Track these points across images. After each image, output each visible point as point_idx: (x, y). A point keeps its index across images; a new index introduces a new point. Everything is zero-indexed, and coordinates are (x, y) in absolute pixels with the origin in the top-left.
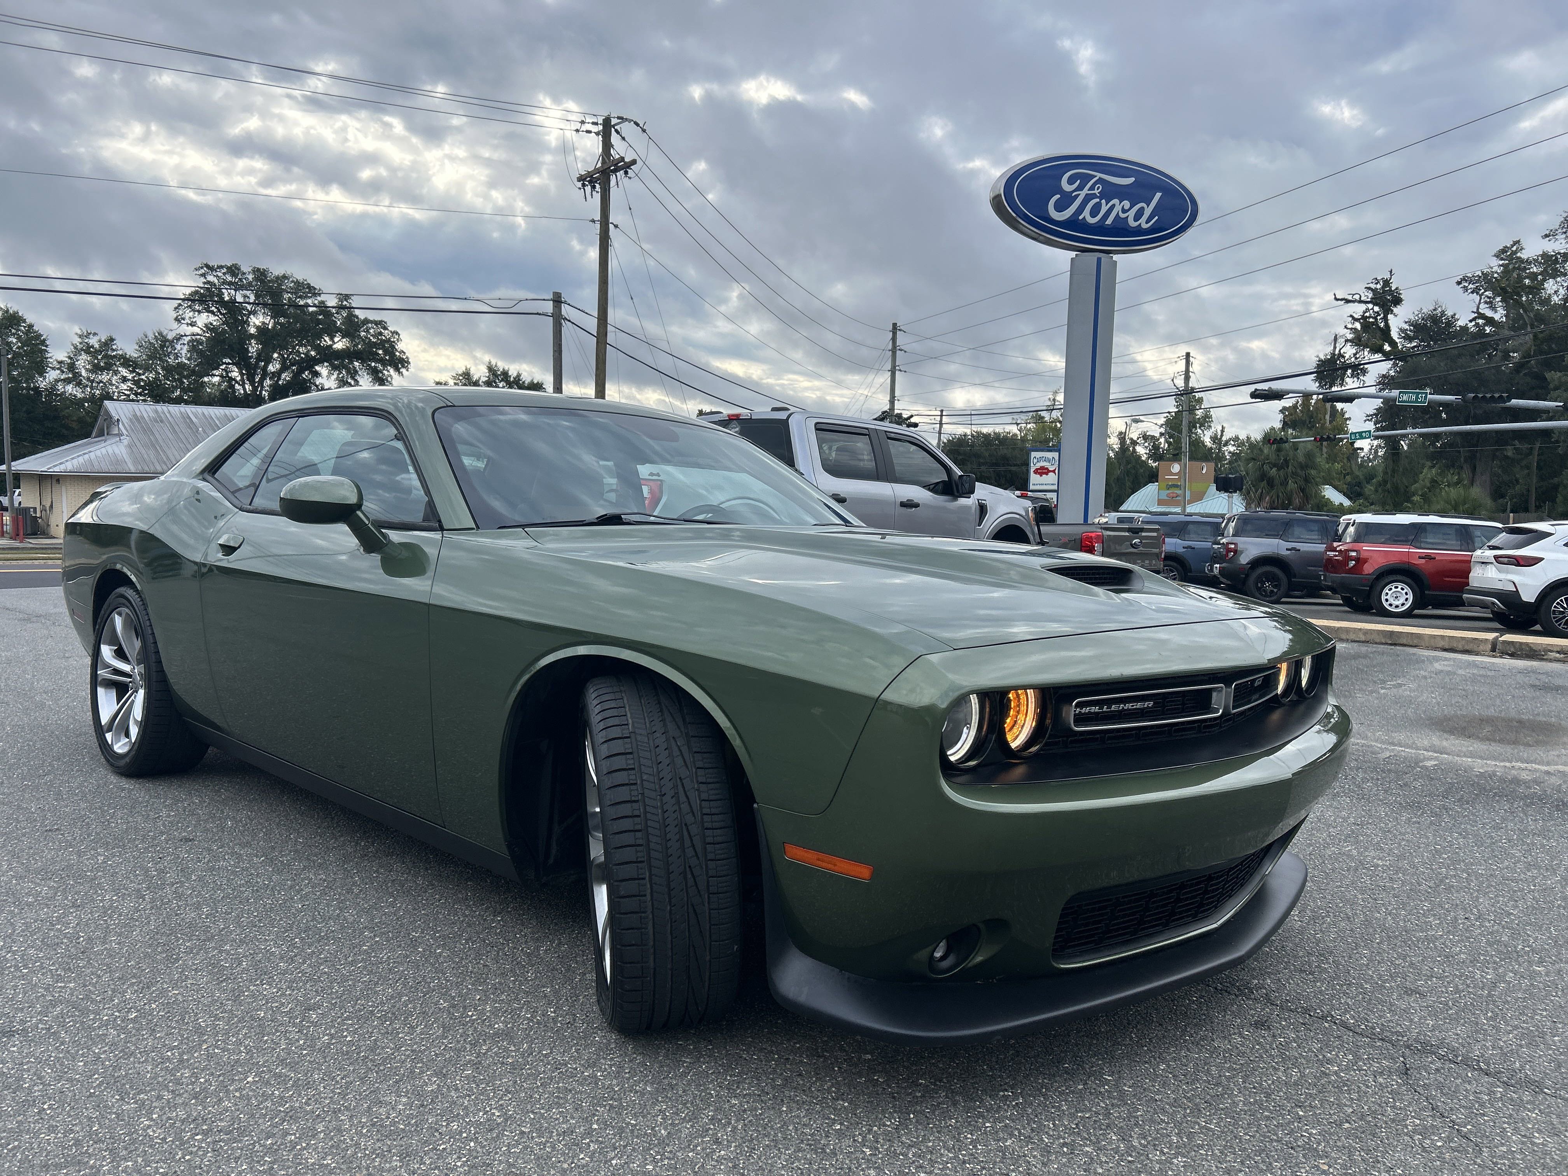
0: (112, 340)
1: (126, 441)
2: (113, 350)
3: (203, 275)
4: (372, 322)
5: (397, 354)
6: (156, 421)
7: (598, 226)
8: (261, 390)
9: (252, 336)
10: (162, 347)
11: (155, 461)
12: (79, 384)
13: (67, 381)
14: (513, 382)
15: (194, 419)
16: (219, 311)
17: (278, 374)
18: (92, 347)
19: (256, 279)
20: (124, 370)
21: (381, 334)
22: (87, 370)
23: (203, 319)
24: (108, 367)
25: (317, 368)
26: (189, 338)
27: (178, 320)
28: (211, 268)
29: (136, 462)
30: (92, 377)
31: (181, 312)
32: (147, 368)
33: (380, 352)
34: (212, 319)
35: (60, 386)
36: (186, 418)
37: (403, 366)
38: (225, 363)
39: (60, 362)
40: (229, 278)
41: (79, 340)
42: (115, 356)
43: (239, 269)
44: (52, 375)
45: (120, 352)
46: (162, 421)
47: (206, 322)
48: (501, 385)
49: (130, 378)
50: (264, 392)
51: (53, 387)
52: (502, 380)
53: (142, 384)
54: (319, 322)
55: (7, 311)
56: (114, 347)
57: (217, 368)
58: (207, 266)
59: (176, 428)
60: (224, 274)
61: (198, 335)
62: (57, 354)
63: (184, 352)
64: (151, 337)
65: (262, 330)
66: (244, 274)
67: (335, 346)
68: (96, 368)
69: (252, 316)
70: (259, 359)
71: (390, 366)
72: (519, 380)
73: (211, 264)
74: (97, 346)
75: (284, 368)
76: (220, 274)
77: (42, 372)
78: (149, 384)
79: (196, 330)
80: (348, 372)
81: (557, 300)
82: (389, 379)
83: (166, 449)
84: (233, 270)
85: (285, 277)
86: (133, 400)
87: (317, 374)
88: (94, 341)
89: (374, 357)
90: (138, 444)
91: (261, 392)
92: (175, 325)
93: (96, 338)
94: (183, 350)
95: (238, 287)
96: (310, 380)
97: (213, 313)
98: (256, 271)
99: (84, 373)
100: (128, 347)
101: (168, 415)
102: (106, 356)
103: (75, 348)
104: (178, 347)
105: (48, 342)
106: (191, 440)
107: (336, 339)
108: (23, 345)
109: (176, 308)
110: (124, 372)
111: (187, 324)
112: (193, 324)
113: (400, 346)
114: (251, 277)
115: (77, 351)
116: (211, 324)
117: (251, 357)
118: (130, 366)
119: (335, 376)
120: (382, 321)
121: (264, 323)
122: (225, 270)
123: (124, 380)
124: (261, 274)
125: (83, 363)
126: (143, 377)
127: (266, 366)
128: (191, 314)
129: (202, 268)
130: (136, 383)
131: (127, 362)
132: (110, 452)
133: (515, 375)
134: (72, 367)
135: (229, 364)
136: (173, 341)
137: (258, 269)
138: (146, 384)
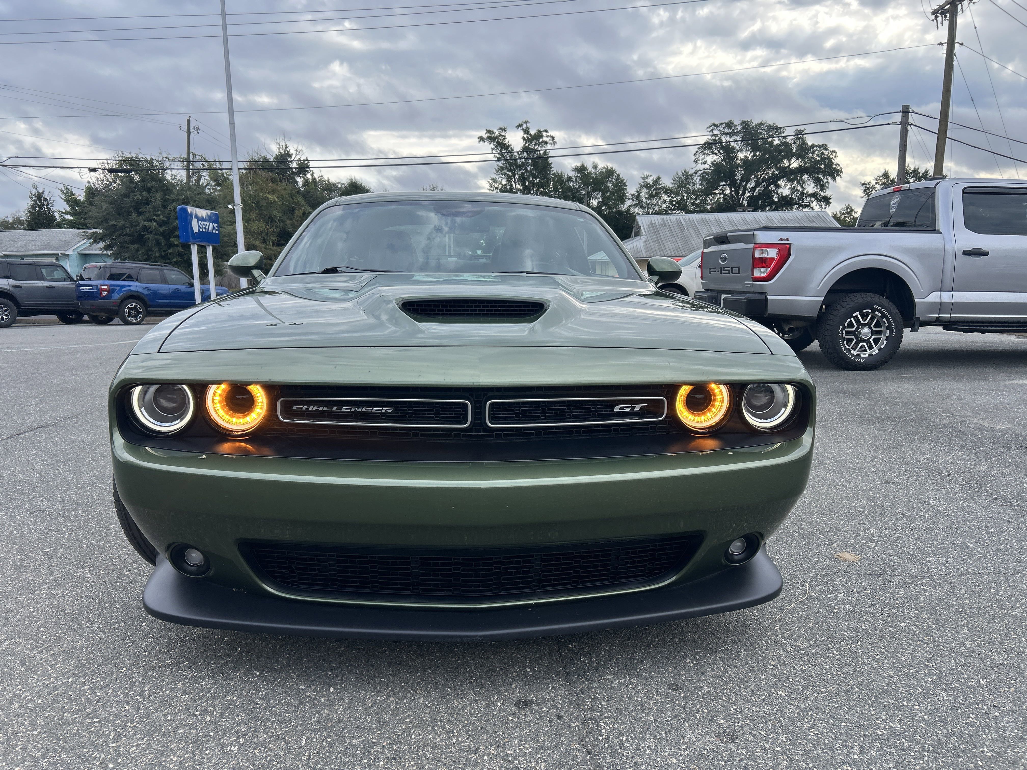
0: (659, 178)
1: (644, 238)
2: (660, 184)
3: (712, 131)
4: (817, 146)
5: (834, 166)
6: (662, 225)
7: (945, 47)
8: (743, 200)
9: (738, 165)
10: (686, 179)
11: (657, 250)
12: (641, 207)
13: (636, 205)
14: (922, 177)
15: (683, 222)
16: (719, 152)
17: (753, 189)
18: (649, 184)
19: (744, 128)
20: (665, 196)
21: (823, 154)
22: (646, 198)
23: (710, 159)
24: (657, 195)
25: (779, 182)
26: (702, 172)
27: (696, 162)
28: (716, 126)
29: (647, 251)
30: (648, 202)
31: (697, 156)
32: (677, 194)
33: (823, 166)
34: (715, 157)
35: (632, 209)
36: (679, 222)
37: (838, 175)
38: (722, 185)
39: (632, 195)
40: (726, 130)
41: (643, 181)
42: (660, 188)
43: (732, 123)
44: (628, 203)
45: (663, 185)
46: (665, 225)
47: (712, 160)
48: (912, 180)
49: (668, 200)
50: (744, 202)
51: (628, 210)
52: (913, 176)
53: (674, 203)
54: (781, 151)
55: (607, 169)
56: (660, 182)
57: (717, 189)
58: (714, 125)
59: (672, 228)
60: (724, 128)
61: (707, 169)
62: (631, 190)
63: (698, 181)
64: (680, 173)
65: (745, 160)
66: (736, 126)
67: (791, 167)
68: (651, 196)
69: (739, 153)
70: (742, 181)
71: (829, 175)
72: (927, 175)
73: (716, 123)
74: (651, 183)
75: (758, 184)
76: (721, 129)
77: (623, 201)
78: (679, 203)
79: (707, 166)
80: (798, 182)
81: (906, 111)
82: (827, 185)
83: (664, 242)
84: (729, 125)
85: (761, 124)
86: (669, 214)
87: (778, 186)
88: (650, 181)
89: (819, 171)
90: (650, 240)
91: (742, 201)
92: (694, 165)
93: (651, 178)
94: (697, 179)
95: (731, 134)
96: (774, 191)
97: (716, 154)
98: (743, 122)
99: (644, 200)
100: (667, 182)
101: (669, 222)
102: (656, 189)
103: (641, 186)
104: (695, 178)
105: (627, 184)
106: (679, 236)
107: (792, 161)
108: (615, 187)
109: (695, 154)
110: (665, 197)
111: (702, 163)
112: (704, 163)
113: (836, 161)
114: (739, 128)
115: (641, 187)
116: (715, 161)
117: (737, 180)
118: (668, 193)
119: (789, 186)
120: (824, 145)
121: (746, 157)
122: (724, 125)
123: (665, 202)
124: (745, 124)
125: (644, 193)
126: (675, 199)
127: (746, 185)
128: (703, 156)
129: (711, 126)
130: (671, 203)
131: (667, 191)
132: (635, 245)
133: (924, 171)
134: (638, 197)
135: (724, 185)
136: (692, 175)
137: (745, 121)
138: (676, 203)
